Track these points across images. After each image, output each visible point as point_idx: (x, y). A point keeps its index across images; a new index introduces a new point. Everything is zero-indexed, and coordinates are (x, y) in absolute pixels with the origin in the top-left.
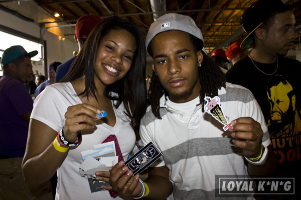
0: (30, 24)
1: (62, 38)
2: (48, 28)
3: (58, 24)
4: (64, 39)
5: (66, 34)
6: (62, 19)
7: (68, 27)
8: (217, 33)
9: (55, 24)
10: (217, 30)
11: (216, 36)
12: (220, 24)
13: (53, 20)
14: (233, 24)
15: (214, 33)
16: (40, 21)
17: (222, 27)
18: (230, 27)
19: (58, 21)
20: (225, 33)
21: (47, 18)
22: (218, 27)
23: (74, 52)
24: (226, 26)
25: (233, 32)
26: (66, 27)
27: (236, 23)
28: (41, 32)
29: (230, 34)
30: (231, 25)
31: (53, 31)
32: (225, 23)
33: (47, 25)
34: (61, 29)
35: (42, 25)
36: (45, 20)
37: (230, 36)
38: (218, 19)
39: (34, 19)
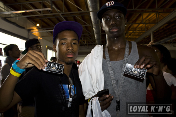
0: (23, 30)
1: (40, 38)
2: (32, 32)
3: (38, 30)
4: (41, 38)
5: (43, 35)
6: (40, 27)
7: (44, 32)
8: (129, 36)
9: (37, 30)
10: (130, 35)
11: (129, 38)
12: (131, 32)
13: (35, 28)
14: (139, 32)
15: (128, 36)
16: (28, 28)
17: (133, 33)
18: (137, 33)
19: (38, 28)
20: (134, 36)
21: (32, 27)
22: (130, 33)
23: (47, 46)
24: (135, 33)
25: (139, 36)
26: (43, 32)
27: (140, 31)
28: (28, 34)
29: (137, 37)
30: (138, 33)
31: (35, 34)
32: (134, 31)
33: (32, 31)
34: (40, 33)
35: (29, 31)
36: (31, 28)
37: (137, 39)
38: (130, 29)
39: (25, 27)
